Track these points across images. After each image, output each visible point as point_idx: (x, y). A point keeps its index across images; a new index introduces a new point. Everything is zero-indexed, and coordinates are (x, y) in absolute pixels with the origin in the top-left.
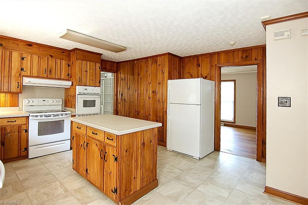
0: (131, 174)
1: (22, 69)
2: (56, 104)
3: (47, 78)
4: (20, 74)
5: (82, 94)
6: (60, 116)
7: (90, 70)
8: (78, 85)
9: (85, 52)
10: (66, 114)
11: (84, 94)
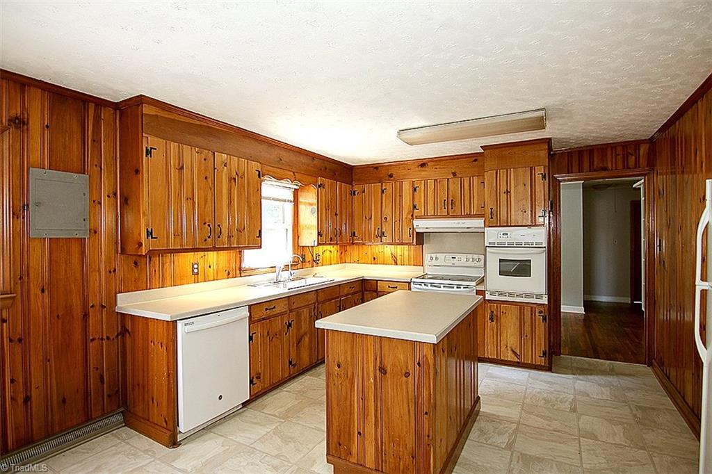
0: (350, 419)
1: (415, 207)
2: (473, 264)
3: (448, 216)
4: (412, 215)
5: (496, 245)
6: (455, 289)
7: (515, 187)
8: (490, 227)
9: (503, 149)
10: (467, 287)
11: (501, 246)
